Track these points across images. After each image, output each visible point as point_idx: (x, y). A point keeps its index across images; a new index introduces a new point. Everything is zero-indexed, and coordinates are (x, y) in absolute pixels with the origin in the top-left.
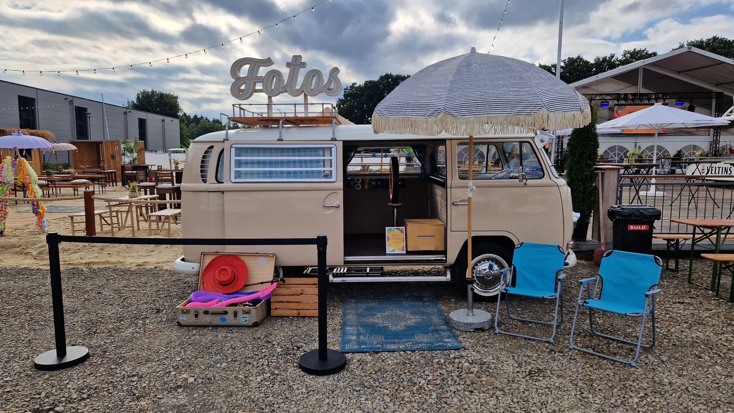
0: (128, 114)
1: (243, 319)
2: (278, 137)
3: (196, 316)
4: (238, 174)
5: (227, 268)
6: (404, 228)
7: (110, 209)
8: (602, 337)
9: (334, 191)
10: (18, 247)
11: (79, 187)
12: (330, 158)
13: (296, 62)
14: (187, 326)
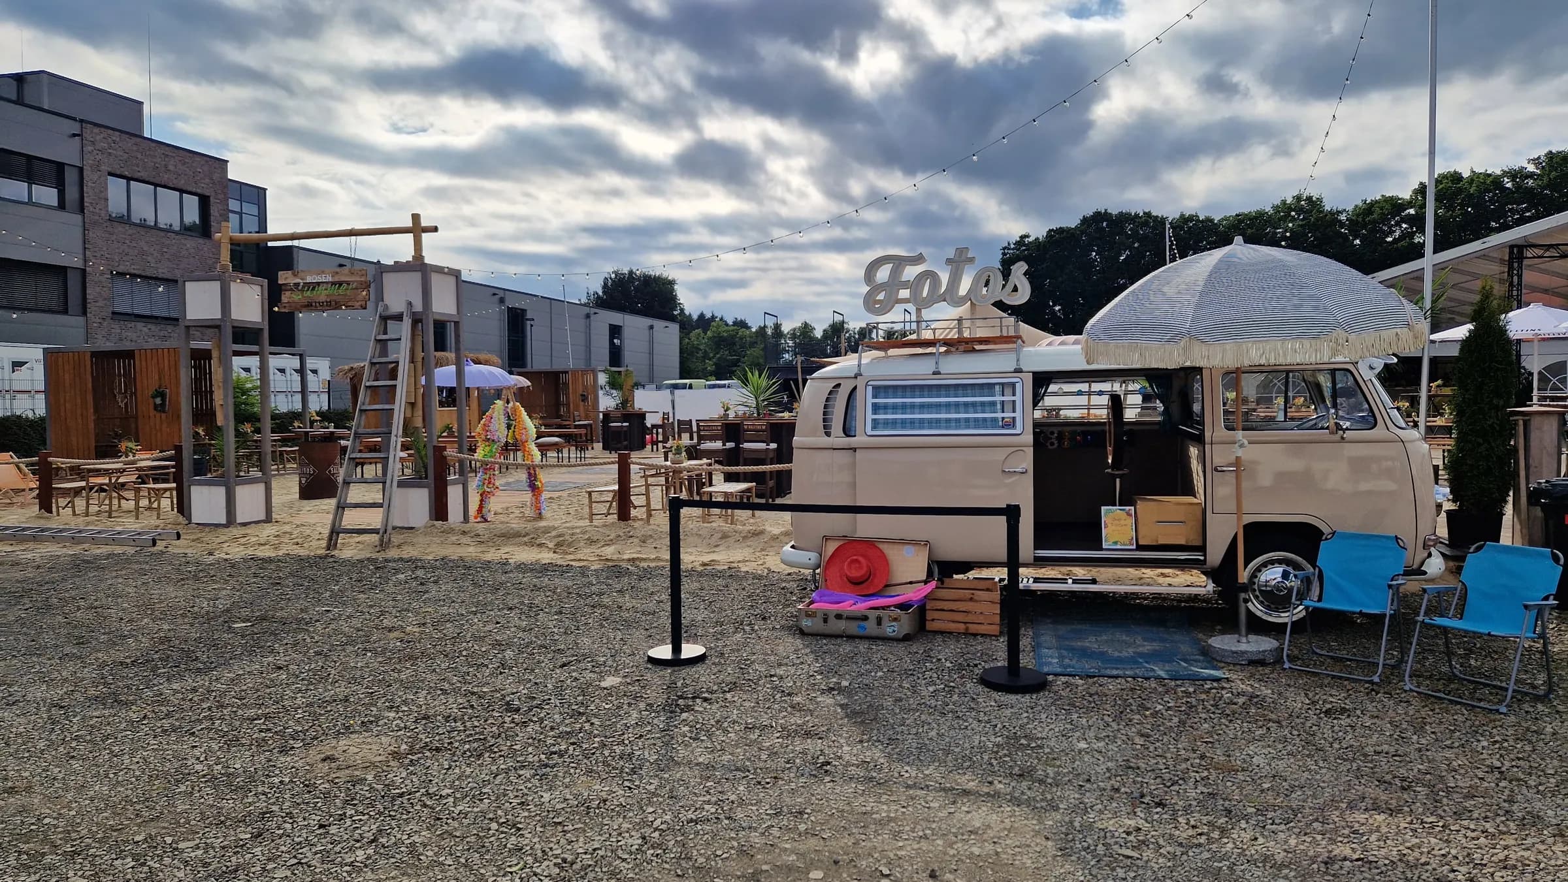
0: (592, 317)
1: (890, 629)
2: (933, 369)
3: (825, 621)
4: (876, 424)
5: (861, 559)
6: (1133, 508)
7: (646, 481)
8: (1469, 681)
9: (1020, 447)
10: (524, 536)
11: (548, 450)
12: (1013, 398)
13: (960, 257)
14: (812, 635)
